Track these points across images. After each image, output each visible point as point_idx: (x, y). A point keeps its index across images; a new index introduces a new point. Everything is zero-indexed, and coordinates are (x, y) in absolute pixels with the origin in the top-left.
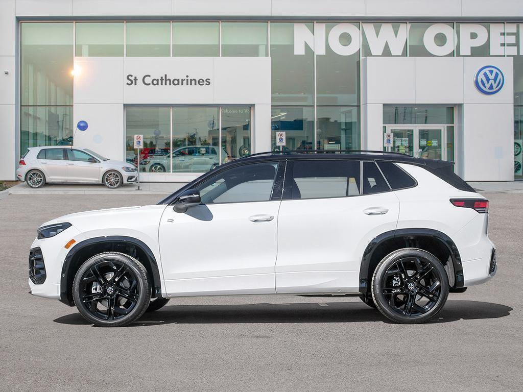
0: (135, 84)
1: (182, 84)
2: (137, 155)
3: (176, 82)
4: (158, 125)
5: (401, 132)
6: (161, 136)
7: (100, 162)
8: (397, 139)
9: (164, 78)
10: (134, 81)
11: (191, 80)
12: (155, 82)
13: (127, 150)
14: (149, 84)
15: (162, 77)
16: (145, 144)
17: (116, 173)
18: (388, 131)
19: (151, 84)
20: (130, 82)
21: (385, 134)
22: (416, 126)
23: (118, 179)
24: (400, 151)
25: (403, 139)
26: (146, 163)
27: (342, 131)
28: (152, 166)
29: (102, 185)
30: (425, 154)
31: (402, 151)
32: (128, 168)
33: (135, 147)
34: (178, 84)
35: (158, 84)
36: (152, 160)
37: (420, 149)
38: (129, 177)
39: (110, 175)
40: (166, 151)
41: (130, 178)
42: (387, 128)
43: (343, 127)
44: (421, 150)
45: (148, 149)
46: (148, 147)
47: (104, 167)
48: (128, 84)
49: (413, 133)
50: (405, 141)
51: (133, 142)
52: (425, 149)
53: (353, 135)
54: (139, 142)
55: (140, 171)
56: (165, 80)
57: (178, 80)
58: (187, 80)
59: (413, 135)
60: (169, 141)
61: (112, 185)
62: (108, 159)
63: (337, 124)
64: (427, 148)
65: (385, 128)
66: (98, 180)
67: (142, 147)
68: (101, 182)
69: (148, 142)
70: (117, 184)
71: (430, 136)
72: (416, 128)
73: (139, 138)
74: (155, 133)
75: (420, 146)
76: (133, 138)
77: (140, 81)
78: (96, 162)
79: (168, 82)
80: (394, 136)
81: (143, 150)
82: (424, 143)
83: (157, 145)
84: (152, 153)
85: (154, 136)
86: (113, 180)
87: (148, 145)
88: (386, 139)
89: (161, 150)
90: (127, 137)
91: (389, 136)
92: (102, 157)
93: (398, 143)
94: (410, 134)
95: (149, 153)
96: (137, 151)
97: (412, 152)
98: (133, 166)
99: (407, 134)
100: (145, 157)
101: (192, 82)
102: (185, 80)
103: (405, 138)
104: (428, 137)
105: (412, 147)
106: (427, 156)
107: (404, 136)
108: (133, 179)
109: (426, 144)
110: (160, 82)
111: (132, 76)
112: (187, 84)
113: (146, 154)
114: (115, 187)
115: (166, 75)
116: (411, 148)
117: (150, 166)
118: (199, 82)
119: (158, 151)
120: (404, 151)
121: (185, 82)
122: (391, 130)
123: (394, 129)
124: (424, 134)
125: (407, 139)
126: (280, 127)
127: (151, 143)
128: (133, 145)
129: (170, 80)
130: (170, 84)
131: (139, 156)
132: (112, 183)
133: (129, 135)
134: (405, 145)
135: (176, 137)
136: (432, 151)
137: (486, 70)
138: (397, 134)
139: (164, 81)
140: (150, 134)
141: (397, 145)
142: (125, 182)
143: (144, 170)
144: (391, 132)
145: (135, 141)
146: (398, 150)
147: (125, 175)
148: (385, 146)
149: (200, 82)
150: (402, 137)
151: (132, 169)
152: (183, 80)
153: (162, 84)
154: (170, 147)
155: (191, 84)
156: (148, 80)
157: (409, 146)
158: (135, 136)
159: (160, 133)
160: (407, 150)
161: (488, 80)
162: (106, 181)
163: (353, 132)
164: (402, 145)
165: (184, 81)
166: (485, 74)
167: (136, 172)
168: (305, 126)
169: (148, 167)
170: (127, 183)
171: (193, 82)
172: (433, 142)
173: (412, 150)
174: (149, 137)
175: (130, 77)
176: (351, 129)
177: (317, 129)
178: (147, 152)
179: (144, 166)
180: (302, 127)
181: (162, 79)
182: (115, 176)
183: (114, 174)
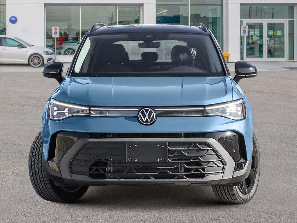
2: (55, 42)
4: (70, 19)
5: (254, 25)
6: (72, 27)
7: (26, 47)
8: (250, 30)
13: (47, 38)
16: (61, 34)
17: (38, 56)
18: (244, 24)
21: (242, 26)
22: (265, 20)
23: (40, 61)
24: (253, 39)
25: (256, 30)
26: (61, 48)
27: (209, 24)
28: (66, 51)
29: (28, 65)
30: (272, 41)
31: (255, 39)
32: (48, 52)
33: (53, 36)
36: (66, 46)
37: (268, 37)
38: (48, 59)
39: (34, 57)
40: (76, 39)
41: (50, 59)
42: (243, 22)
43: (210, 21)
44: (269, 39)
45: (63, 37)
46: (63, 36)
47: (29, 51)
49: (263, 25)
50: (257, 32)
51: (52, 33)
52: (272, 38)
53: (218, 27)
54: (56, 32)
55: (57, 54)
59: (263, 27)
60: (78, 32)
61: (36, 65)
62: (33, 45)
63: (205, 19)
64: (274, 36)
65: (241, 21)
66: (25, 61)
67: (58, 36)
68: (27, 63)
69: (63, 32)
70: (39, 64)
71: (276, 28)
72: (265, 22)
73: (56, 29)
74: (68, 26)
75: (268, 35)
76: (52, 29)
78: (23, 47)
80: (249, 28)
81: (59, 38)
82: (271, 33)
83: (70, 35)
84: (66, 40)
85: (67, 27)
86: (36, 61)
87: (63, 35)
88: (242, 30)
89: (73, 38)
90: (47, 29)
91: (245, 28)
92: (28, 44)
93: (252, 33)
94: (260, 27)
95: (63, 41)
96: (55, 39)
97: (262, 40)
98: (51, 50)
99: (259, 26)
100: (61, 44)
103: (257, 29)
104: (274, 28)
105: (263, 36)
106: (274, 43)
107: (256, 28)
108: (52, 61)
109: (272, 33)
113: (61, 41)
114: (38, 66)
116: (261, 37)
117: (64, 50)
119: (70, 39)
120: (256, 39)
122: (247, 23)
123: (248, 22)
124: (271, 27)
125: (259, 30)
126: (162, 20)
127: (65, 33)
128: (52, 34)
131: (56, 43)
132: (35, 63)
133: (49, 27)
134: (257, 34)
135: (84, 28)
136: (277, 39)
138: (251, 26)
140: (65, 26)
141: (251, 35)
142: (45, 62)
143: (60, 54)
144: (247, 25)
145: (53, 31)
146: (252, 38)
147: (46, 57)
148: (242, 35)
150: (255, 29)
151: (51, 53)
154: (79, 36)
157: (260, 35)
158: (53, 28)
159: (72, 25)
160: (259, 38)
162: (31, 62)
163: (218, 25)
164: (255, 35)
167: (54, 55)
168: (181, 20)
169: (62, 51)
170: (47, 63)
172: (278, 32)
173: (262, 39)
174: (64, 28)
176: (216, 22)
177: (190, 22)
178: (62, 40)
179: (60, 51)
180: (179, 21)
182: (38, 58)
183: (37, 57)
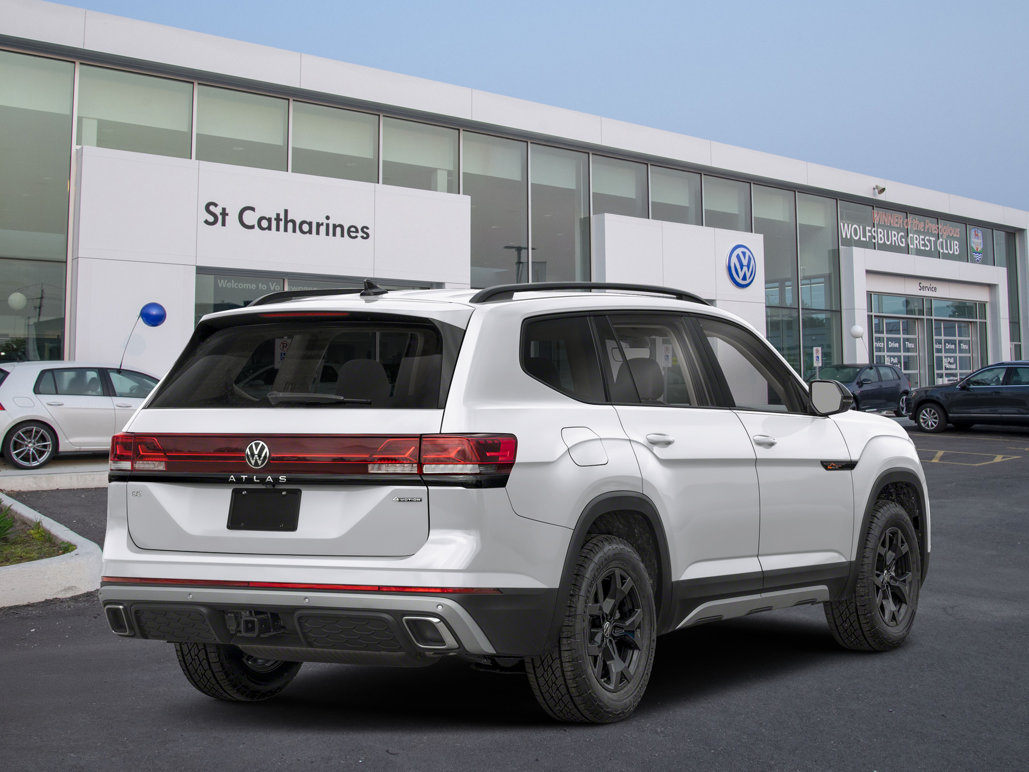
0: (224, 224)
1: (318, 233)
3: (306, 228)
9: (282, 216)
10: (220, 217)
11: (335, 226)
12: (265, 224)
14: (252, 227)
15: (278, 215)
19: (256, 226)
20: (211, 219)
34: (310, 232)
35: (269, 228)
48: (207, 222)
56: (283, 221)
57: (310, 224)
58: (328, 225)
77: (232, 219)
79: (290, 225)
101: (335, 229)
102: (322, 224)
110: (274, 223)
111: (216, 205)
112: (327, 234)
115: (286, 211)
118: (349, 231)
121: (323, 229)
129: (293, 222)
130: (294, 231)
137: (739, 251)
139: (282, 224)
149: (351, 232)
152: (319, 225)
153: (278, 229)
155: (334, 235)
156: (250, 218)
161: (742, 266)
165: (321, 227)
166: (738, 256)
171: (338, 230)
175: (212, 208)
181: (278, 219)
